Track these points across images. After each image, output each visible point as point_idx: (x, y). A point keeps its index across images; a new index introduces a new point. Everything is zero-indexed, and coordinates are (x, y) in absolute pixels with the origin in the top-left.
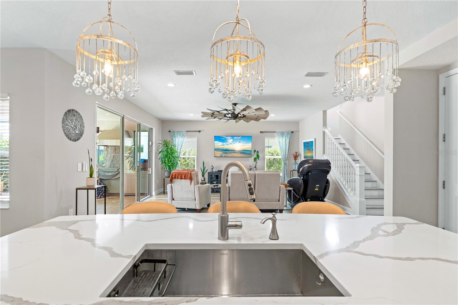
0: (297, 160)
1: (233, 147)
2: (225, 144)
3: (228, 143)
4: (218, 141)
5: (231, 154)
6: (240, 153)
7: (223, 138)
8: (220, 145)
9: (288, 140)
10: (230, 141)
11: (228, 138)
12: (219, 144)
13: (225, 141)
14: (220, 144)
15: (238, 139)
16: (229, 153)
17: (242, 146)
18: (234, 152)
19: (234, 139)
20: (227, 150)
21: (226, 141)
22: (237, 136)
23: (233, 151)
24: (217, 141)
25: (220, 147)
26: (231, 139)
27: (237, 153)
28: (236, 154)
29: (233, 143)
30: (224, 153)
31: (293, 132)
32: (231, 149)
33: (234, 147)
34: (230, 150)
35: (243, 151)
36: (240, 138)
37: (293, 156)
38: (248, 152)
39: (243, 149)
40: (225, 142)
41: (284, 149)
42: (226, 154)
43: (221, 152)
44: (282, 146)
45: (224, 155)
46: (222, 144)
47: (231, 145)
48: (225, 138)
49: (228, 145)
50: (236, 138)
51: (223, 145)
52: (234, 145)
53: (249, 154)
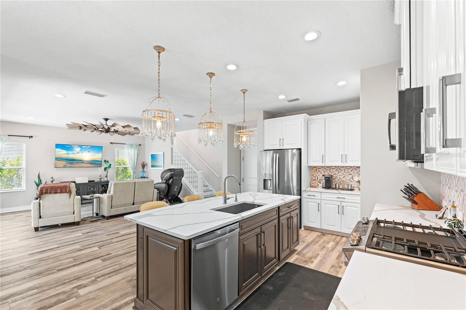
0: (144, 169)
1: (80, 157)
2: (70, 152)
3: (74, 152)
4: (61, 149)
5: (78, 164)
6: (89, 163)
8: (64, 154)
9: (136, 151)
12: (62, 153)
13: (71, 149)
15: (88, 148)
16: (75, 163)
17: (92, 156)
18: (82, 163)
19: (82, 148)
21: (73, 150)
23: (81, 161)
24: (58, 148)
25: (64, 157)
26: (79, 148)
27: (86, 163)
28: (84, 164)
29: (81, 153)
30: (68, 163)
31: (140, 145)
32: (78, 159)
33: (82, 156)
37: (141, 165)
38: (98, 162)
39: (93, 159)
40: (70, 150)
41: (133, 159)
42: (72, 164)
43: (65, 162)
44: (131, 156)
45: (69, 165)
46: (66, 152)
47: (79, 154)
48: (72, 146)
49: (74, 154)
50: (84, 147)
51: (68, 154)
52: (82, 154)
53: (99, 164)
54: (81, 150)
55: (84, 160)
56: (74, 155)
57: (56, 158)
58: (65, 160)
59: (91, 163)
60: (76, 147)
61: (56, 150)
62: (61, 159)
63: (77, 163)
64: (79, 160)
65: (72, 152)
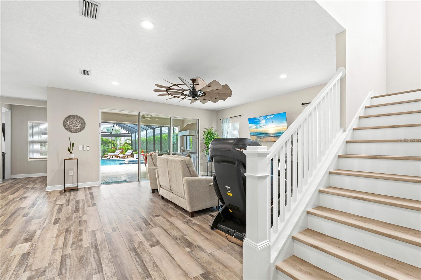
1: (266, 130)
2: (258, 126)
3: (261, 125)
4: (253, 124)
6: (274, 136)
7: (256, 119)
8: (254, 129)
10: (263, 122)
11: (261, 119)
13: (258, 122)
14: (254, 127)
15: (271, 118)
16: (263, 137)
17: (276, 127)
18: (268, 136)
19: (266, 119)
20: (261, 134)
22: (269, 115)
24: (251, 124)
25: (255, 131)
26: (264, 120)
28: (270, 138)
29: (266, 125)
30: (258, 137)
32: (264, 132)
33: (268, 129)
34: (264, 134)
35: (277, 133)
36: (272, 117)
39: (277, 131)
40: (258, 124)
42: (260, 139)
48: (258, 119)
50: (268, 118)
51: (257, 128)
52: (267, 127)
54: (266, 122)
55: (270, 133)
56: (261, 128)
57: (251, 133)
58: (256, 134)
59: (276, 136)
60: (262, 120)
61: (250, 125)
62: (253, 133)
63: (264, 137)
64: (265, 134)
65: (259, 125)
